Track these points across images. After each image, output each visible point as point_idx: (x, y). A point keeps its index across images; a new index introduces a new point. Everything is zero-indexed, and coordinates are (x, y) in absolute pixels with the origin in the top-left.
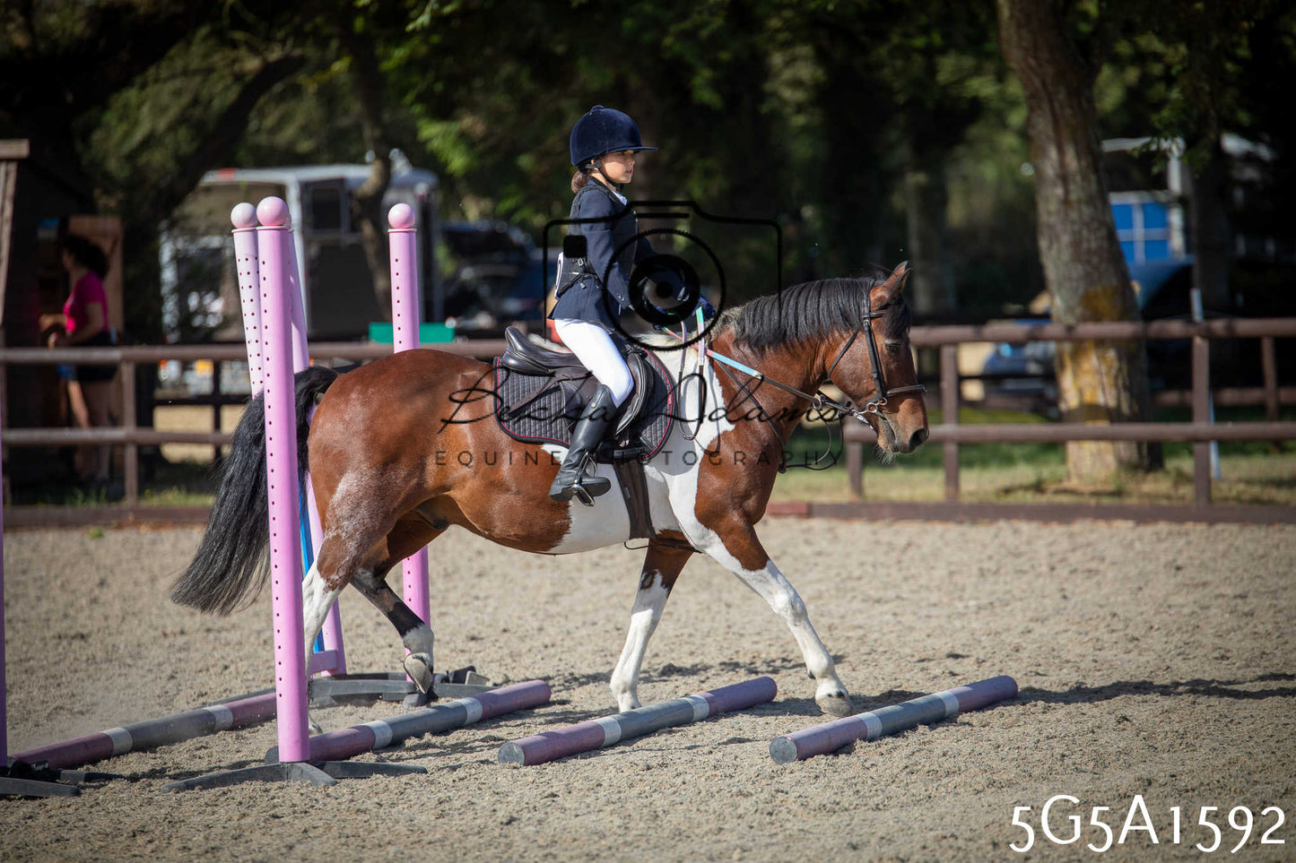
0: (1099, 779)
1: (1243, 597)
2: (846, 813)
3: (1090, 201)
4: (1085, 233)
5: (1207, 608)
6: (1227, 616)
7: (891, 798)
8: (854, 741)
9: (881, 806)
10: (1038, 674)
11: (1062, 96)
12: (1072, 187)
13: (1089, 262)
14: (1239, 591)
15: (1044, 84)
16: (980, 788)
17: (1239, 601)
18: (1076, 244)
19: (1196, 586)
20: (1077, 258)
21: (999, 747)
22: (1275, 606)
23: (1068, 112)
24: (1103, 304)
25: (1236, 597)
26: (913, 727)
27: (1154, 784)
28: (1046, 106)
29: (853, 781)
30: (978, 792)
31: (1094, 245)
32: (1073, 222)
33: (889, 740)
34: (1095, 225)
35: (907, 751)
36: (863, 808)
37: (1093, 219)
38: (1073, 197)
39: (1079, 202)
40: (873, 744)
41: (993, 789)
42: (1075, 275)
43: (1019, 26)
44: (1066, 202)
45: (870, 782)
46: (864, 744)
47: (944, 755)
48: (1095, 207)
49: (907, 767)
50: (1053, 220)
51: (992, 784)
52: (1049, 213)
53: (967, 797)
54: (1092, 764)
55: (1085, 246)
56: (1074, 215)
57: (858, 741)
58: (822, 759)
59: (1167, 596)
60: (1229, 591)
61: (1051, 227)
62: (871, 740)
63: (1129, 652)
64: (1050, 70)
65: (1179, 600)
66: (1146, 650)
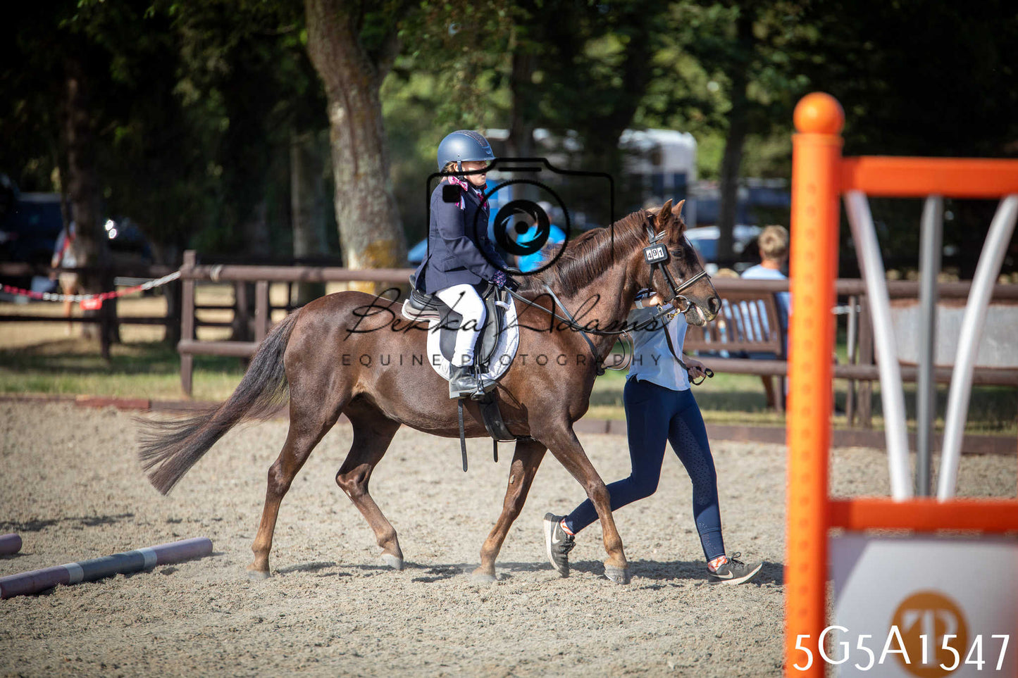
0: (227, 617)
1: (437, 483)
2: (10, 641)
3: (374, 174)
4: (370, 199)
5: (406, 490)
6: (415, 497)
7: (55, 629)
8: (55, 586)
9: (42, 636)
10: (242, 537)
11: (353, 93)
12: (361, 163)
13: (372, 221)
14: (436, 478)
15: (341, 83)
16: (128, 622)
17: (431, 486)
18: (363, 206)
19: (410, 474)
20: (363, 218)
21: (168, 591)
22: (456, 490)
23: (359, 105)
24: (383, 255)
25: (432, 483)
26: (111, 576)
27: (264, 622)
28: (342, 98)
29: (34, 616)
30: (127, 626)
31: (376, 208)
32: (361, 191)
33: (88, 584)
34: (378, 193)
35: (94, 594)
36: (27, 637)
37: (375, 189)
38: (362, 170)
39: (366, 174)
40: (71, 587)
41: (140, 624)
42: (361, 231)
43: (323, 37)
44: (356, 174)
45: (47, 617)
46: (64, 587)
47: (121, 597)
48: (378, 179)
49: (82, 606)
50: (346, 188)
51: (139, 619)
52: (343, 183)
53: (116, 629)
54: (230, 606)
55: (369, 209)
56: (362, 185)
57: (59, 585)
58: (21, 598)
59: (382, 481)
60: (428, 478)
61: (345, 194)
62: (69, 585)
63: (324, 522)
64: (346, 73)
65: (390, 483)
66: (336, 521)
